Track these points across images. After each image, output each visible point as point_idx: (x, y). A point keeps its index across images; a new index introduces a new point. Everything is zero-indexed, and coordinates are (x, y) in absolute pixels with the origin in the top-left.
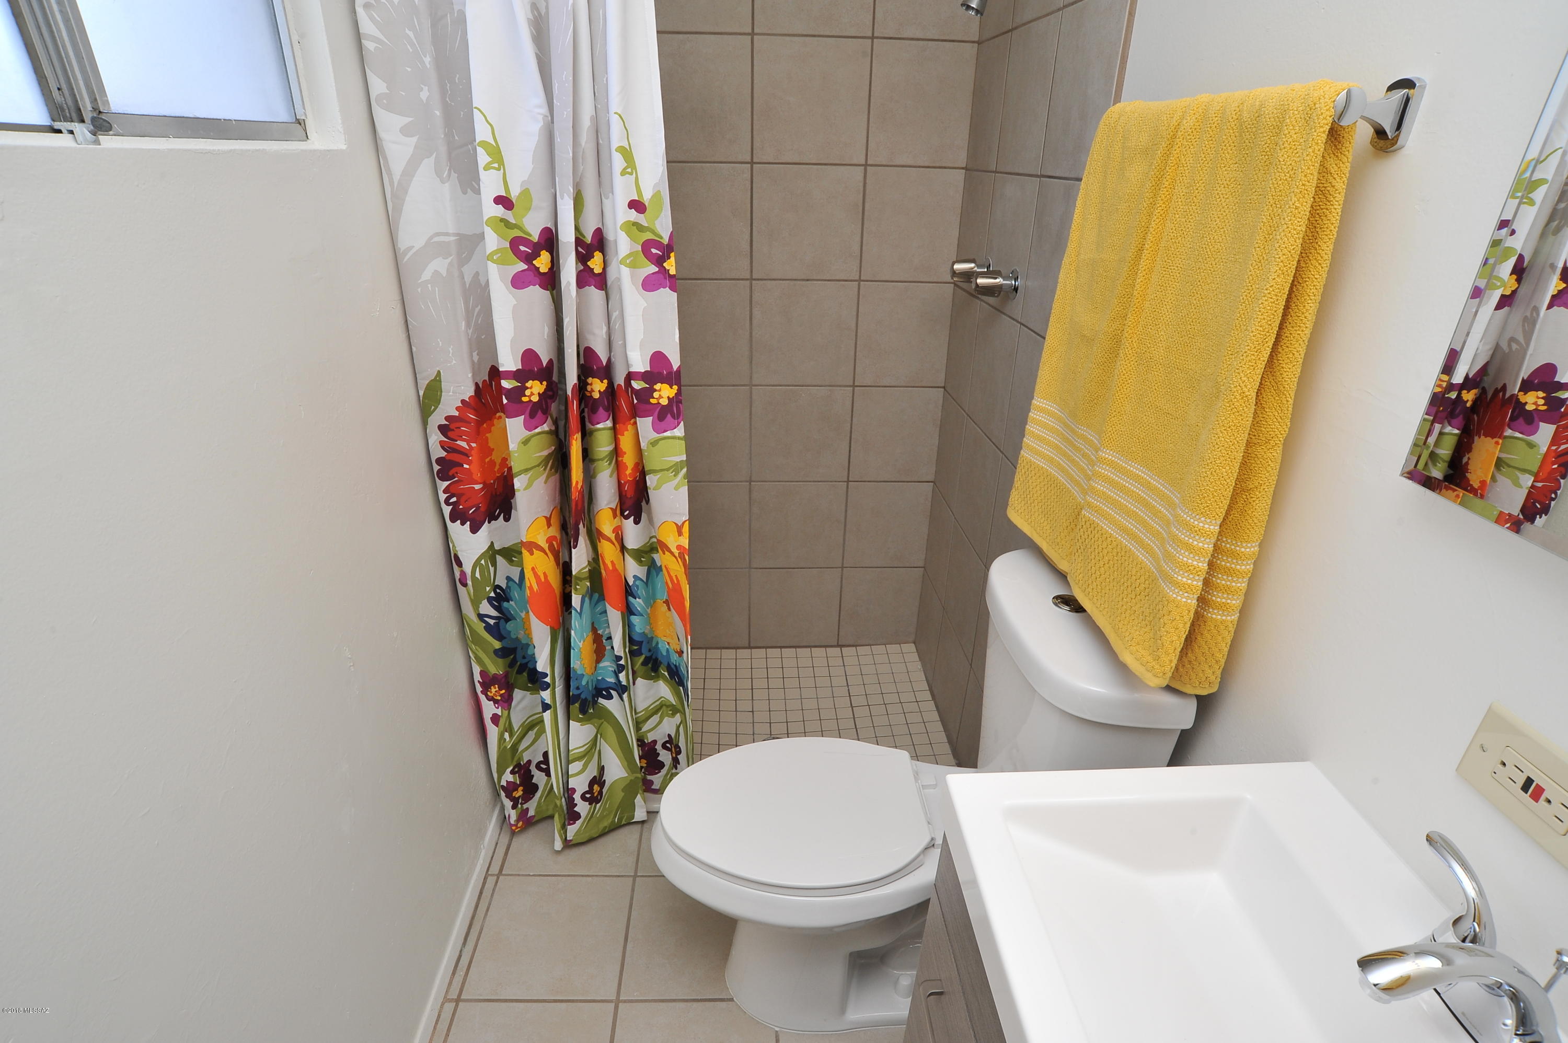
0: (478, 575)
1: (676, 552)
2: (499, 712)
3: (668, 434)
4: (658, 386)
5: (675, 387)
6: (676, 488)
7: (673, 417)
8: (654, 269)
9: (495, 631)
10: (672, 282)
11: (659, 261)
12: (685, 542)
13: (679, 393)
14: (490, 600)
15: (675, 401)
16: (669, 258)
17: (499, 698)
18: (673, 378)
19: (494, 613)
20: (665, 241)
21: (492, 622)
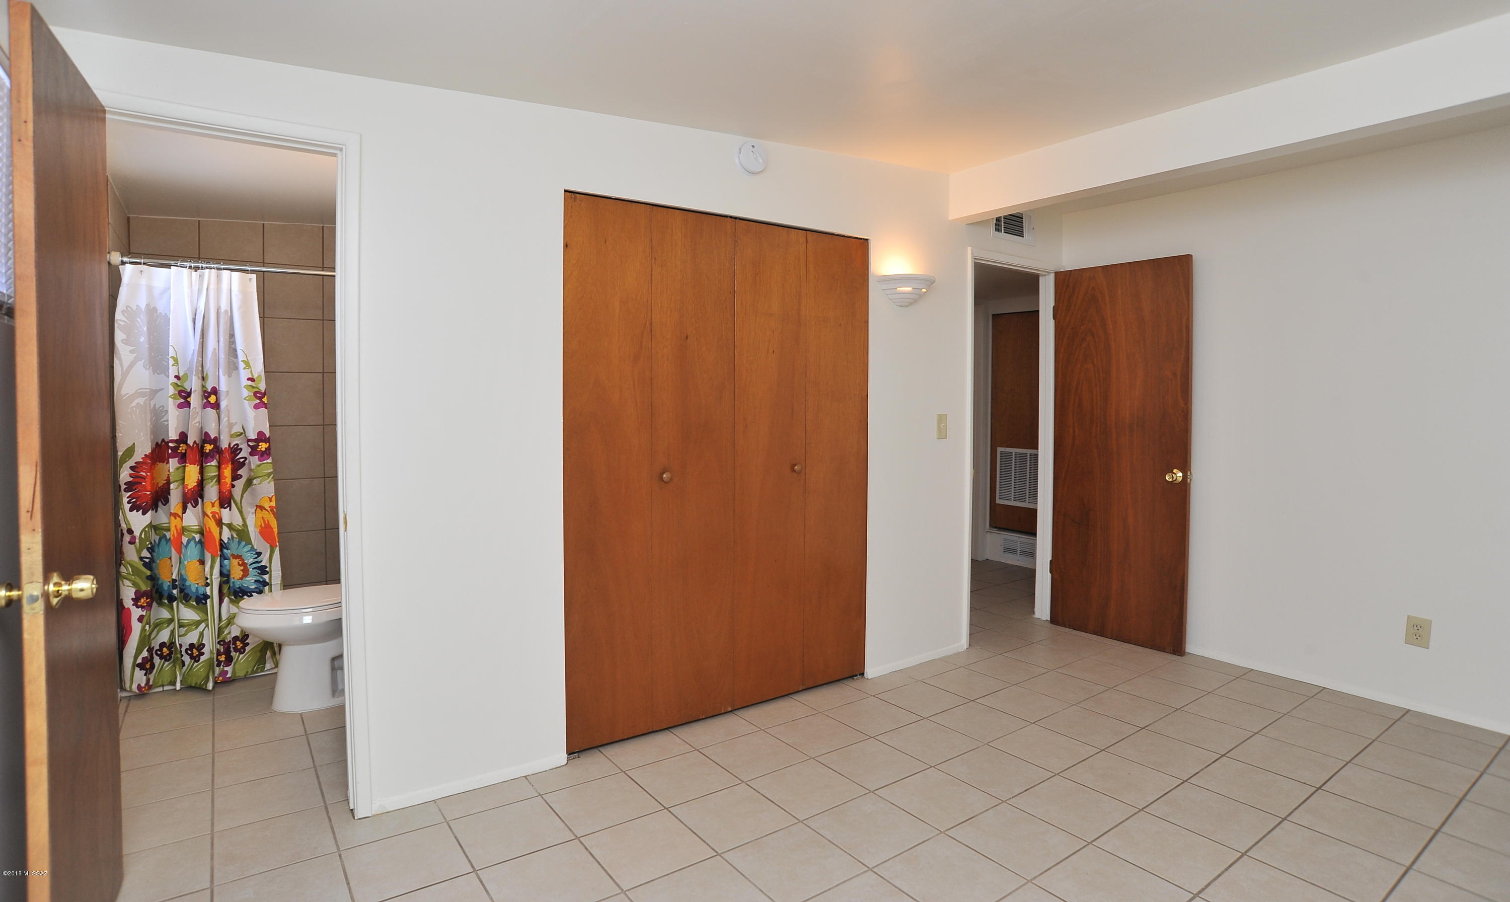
0: (143, 536)
1: (269, 509)
2: (144, 613)
3: (265, 462)
4: (260, 444)
5: (268, 444)
6: (269, 483)
7: (267, 454)
8: (259, 401)
9: (148, 566)
10: (265, 406)
11: (260, 399)
12: (273, 504)
13: (269, 446)
14: (148, 549)
15: (268, 449)
16: (264, 397)
17: (145, 604)
18: (267, 440)
19: (149, 555)
20: (263, 391)
21: (147, 560)
